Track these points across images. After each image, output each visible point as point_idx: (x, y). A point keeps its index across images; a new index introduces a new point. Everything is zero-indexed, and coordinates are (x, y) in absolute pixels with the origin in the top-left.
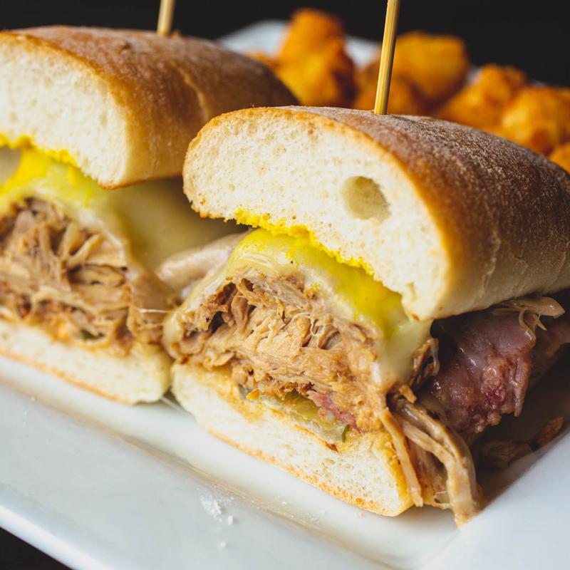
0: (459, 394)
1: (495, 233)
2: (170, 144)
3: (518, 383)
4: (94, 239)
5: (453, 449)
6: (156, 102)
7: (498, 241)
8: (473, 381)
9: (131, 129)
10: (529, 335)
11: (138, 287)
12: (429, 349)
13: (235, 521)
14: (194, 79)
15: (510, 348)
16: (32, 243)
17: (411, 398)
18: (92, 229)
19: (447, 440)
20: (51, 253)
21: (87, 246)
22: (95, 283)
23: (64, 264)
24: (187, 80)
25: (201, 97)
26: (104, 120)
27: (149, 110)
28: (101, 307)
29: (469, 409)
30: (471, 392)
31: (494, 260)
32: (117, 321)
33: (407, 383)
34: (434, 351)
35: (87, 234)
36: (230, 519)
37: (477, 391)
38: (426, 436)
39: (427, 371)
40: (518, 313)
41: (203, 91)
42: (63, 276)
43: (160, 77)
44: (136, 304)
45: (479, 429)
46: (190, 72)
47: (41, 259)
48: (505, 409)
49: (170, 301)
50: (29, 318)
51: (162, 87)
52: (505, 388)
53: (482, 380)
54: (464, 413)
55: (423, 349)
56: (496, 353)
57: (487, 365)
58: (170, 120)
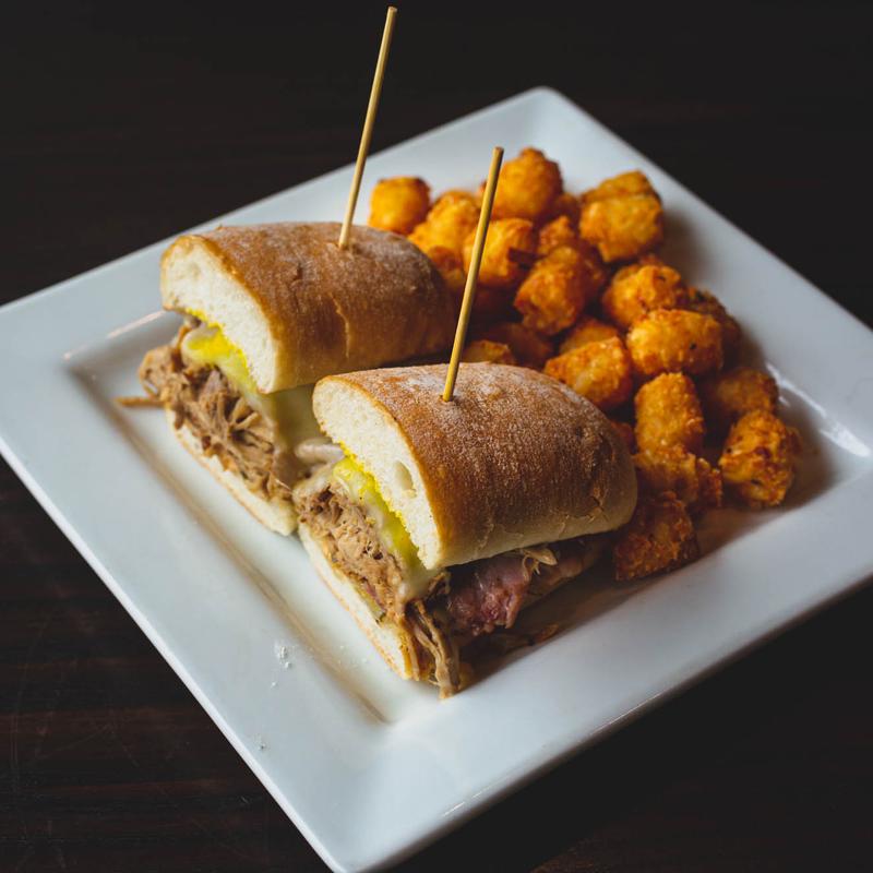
0: (463, 608)
1: (490, 520)
2: (312, 367)
3: (510, 608)
4: (254, 415)
5: (442, 652)
6: (306, 335)
7: (492, 525)
8: (477, 601)
9: (281, 358)
10: (526, 576)
11: (279, 461)
12: (442, 579)
13: (290, 665)
14: (345, 309)
15: (509, 582)
16: (212, 406)
17: (422, 611)
18: (254, 408)
19: (440, 645)
20: (224, 418)
21: (249, 419)
22: (252, 445)
23: (232, 429)
24: (339, 311)
25: (347, 325)
26: (264, 344)
27: (298, 343)
28: (255, 464)
29: (468, 620)
30: (473, 608)
31: (486, 538)
32: (264, 477)
33: (422, 599)
34: (447, 580)
35: (250, 411)
36: (287, 664)
37: (478, 609)
38: (426, 638)
39: (440, 593)
40: (522, 557)
41: (350, 321)
42: (229, 437)
43: (315, 310)
44: (275, 474)
45: (475, 634)
46: (342, 304)
47: (217, 420)
48: (497, 623)
49: (300, 474)
50: (208, 451)
51: (313, 321)
52: (499, 609)
53: (484, 600)
54: (465, 623)
55: (438, 578)
56: (499, 584)
57: (490, 591)
58: (315, 348)
